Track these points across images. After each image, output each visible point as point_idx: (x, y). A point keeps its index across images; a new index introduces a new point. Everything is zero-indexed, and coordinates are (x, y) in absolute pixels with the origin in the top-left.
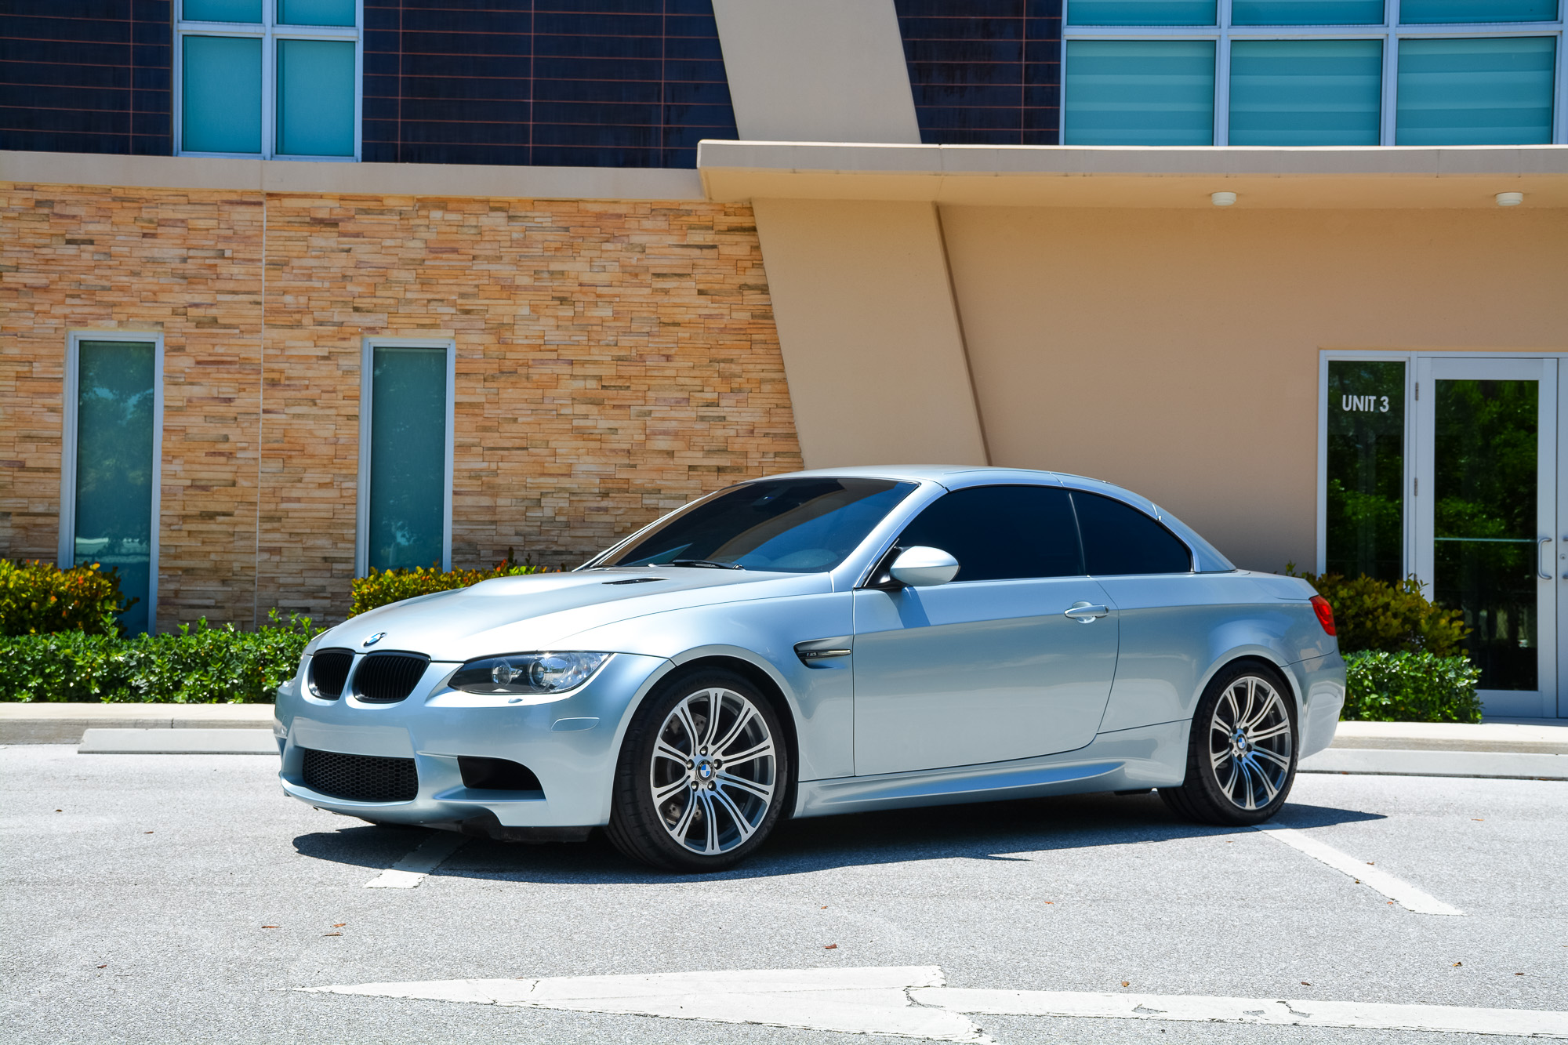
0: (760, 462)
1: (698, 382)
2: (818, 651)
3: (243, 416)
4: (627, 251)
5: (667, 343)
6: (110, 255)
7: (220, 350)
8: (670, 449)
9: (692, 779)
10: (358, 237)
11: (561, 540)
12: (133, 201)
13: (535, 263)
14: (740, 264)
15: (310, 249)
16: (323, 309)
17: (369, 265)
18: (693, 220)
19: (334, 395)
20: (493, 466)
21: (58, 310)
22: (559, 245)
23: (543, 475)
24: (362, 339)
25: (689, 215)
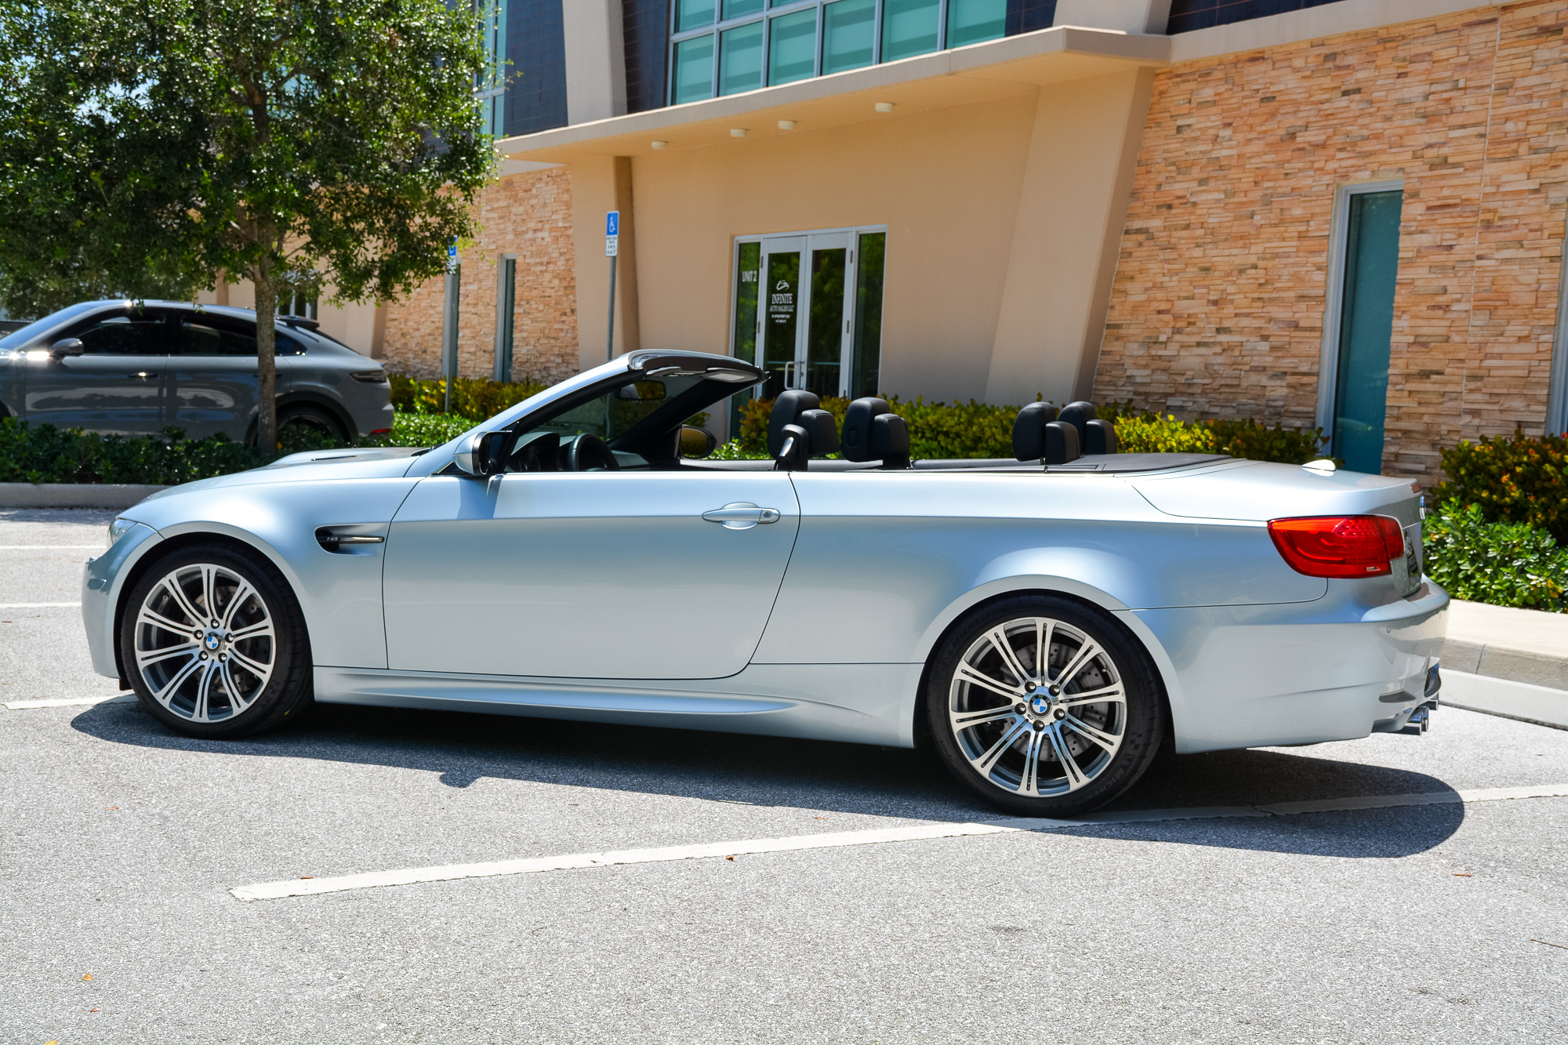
3: (1460, 264)
6: (1371, 102)
7: (1446, 192)
12: (1392, 40)
15: (1535, 64)
16: (1539, 134)
19: (1539, 233)
21: (1331, 166)
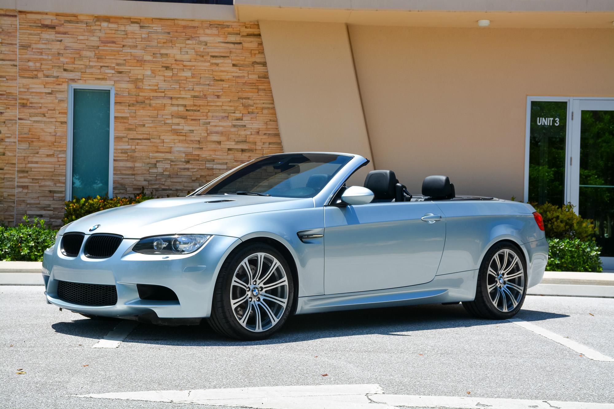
0: (262, 147)
1: (232, 108)
2: (308, 235)
3: (8, 121)
4: (198, 44)
5: (218, 89)
8: (219, 140)
9: (249, 296)
10: (66, 34)
11: (166, 184)
13: (154, 50)
14: (253, 52)
15: (41, 40)
16: (48, 69)
17: (71, 48)
18: (230, 30)
19: (54, 111)
20: (133, 147)
22: (165, 41)
23: (157, 152)
24: (68, 85)
25: (228, 27)
